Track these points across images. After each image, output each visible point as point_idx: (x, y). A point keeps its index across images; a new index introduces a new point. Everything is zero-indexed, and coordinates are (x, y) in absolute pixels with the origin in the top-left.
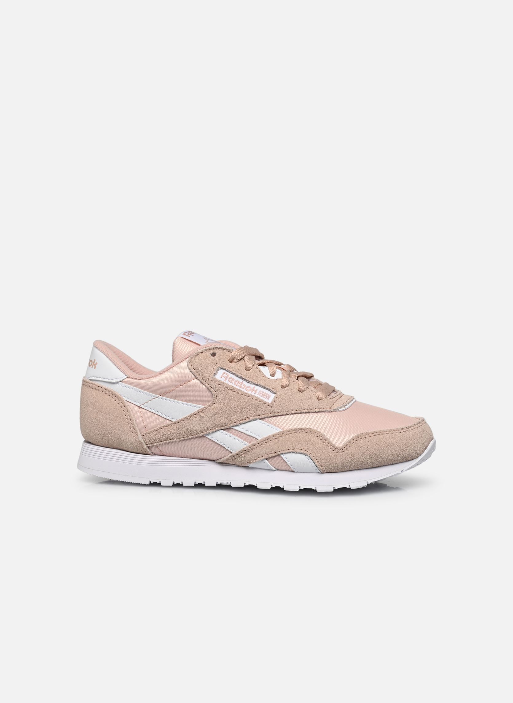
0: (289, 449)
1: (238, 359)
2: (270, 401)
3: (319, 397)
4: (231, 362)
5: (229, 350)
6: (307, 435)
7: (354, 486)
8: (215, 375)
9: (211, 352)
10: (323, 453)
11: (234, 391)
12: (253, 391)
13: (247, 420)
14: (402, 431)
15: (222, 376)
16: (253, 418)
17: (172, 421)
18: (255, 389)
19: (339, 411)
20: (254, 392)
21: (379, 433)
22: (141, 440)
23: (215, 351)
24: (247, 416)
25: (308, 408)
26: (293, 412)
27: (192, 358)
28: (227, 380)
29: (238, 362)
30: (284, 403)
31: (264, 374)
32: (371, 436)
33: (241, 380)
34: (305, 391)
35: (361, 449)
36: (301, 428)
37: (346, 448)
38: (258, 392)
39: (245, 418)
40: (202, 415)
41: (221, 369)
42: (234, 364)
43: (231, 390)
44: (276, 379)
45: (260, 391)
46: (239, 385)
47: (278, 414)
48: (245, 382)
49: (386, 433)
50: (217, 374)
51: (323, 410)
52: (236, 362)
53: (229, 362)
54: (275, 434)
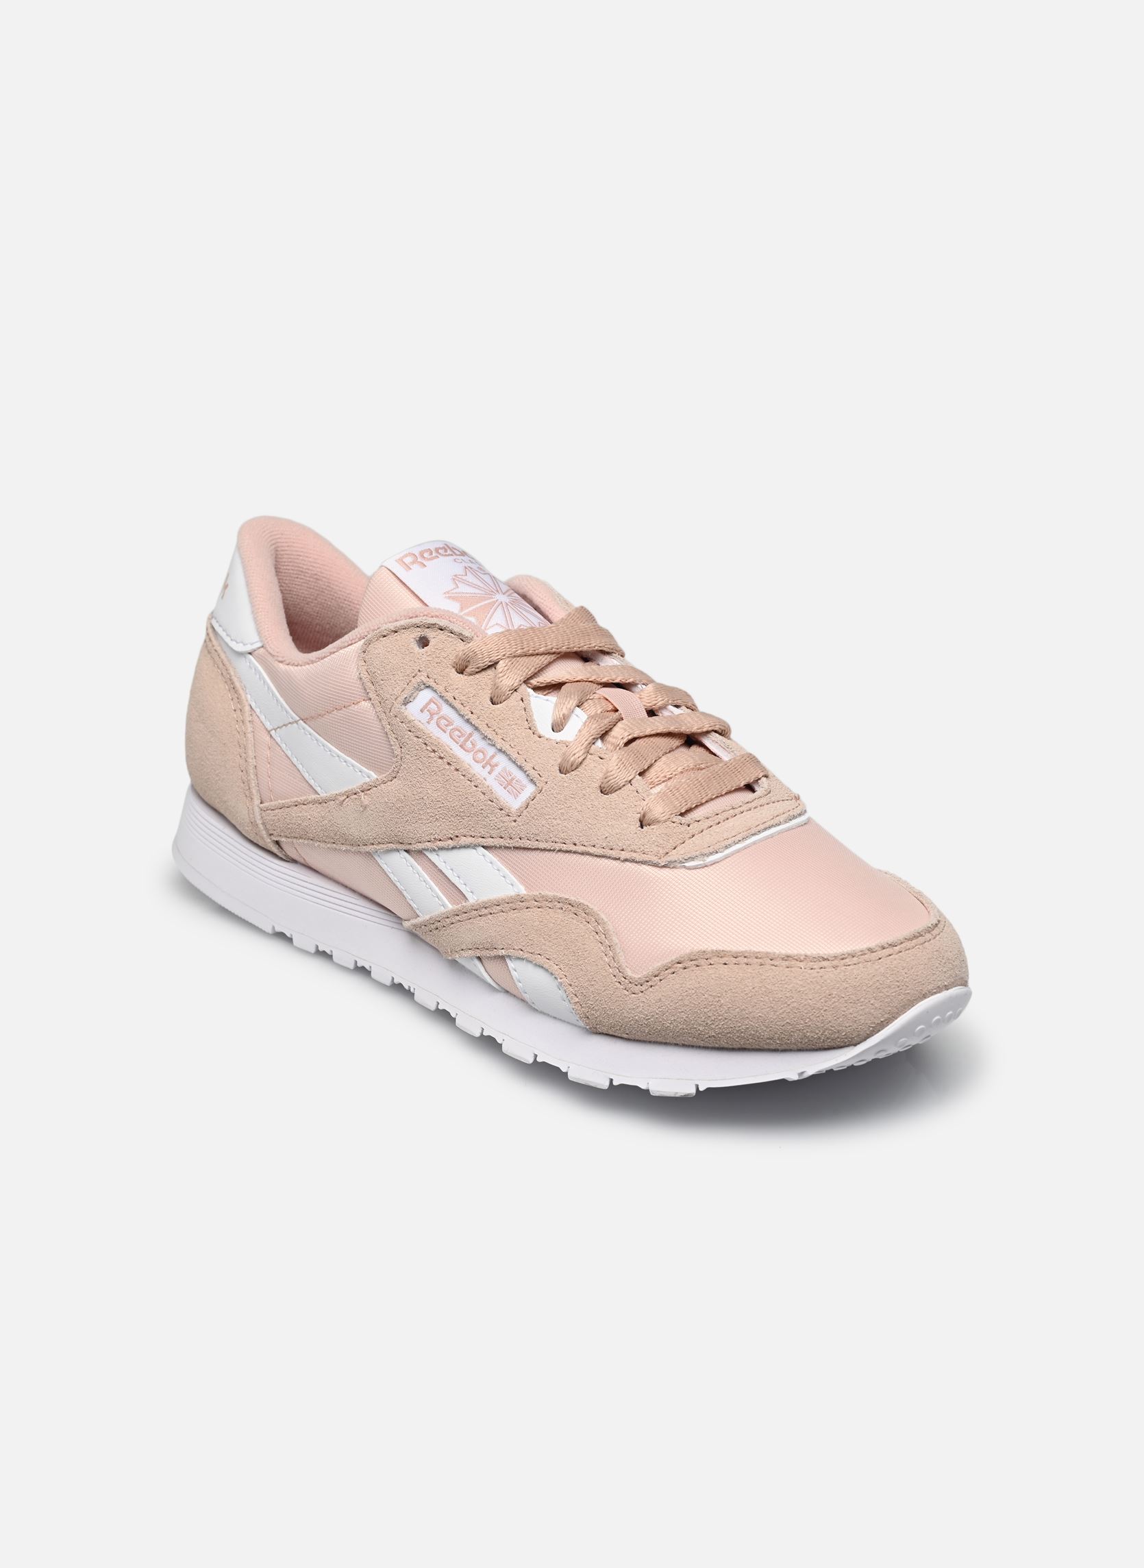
0: (523, 949)
1: (478, 668)
2: (515, 804)
3: (646, 817)
4: (461, 672)
5: (463, 639)
6: (575, 921)
7: (659, 1086)
8: (406, 702)
9: (418, 633)
10: (593, 983)
11: (441, 758)
12: (488, 766)
13: (454, 844)
14: (816, 966)
15: (425, 707)
16: (469, 840)
17: (316, 793)
18: (495, 761)
19: (685, 867)
20: (488, 768)
21: (749, 960)
22: (259, 822)
23: (430, 634)
24: (457, 833)
25: (604, 845)
26: (565, 847)
27: (369, 643)
28: (433, 722)
29: (477, 676)
30: (547, 817)
31: (532, 720)
32: (725, 964)
33: (468, 729)
34: (618, 792)
35: (687, 996)
36: (566, 899)
37: (649, 984)
38: (497, 770)
39: (450, 835)
40: (365, 799)
41: (427, 687)
42: (466, 677)
43: (434, 751)
44: (558, 740)
45: (504, 769)
46: (462, 739)
47: (527, 844)
48: (476, 737)
49: (772, 962)
50: (416, 700)
51: (638, 857)
52: (471, 675)
53: (454, 670)
54: (503, 900)
